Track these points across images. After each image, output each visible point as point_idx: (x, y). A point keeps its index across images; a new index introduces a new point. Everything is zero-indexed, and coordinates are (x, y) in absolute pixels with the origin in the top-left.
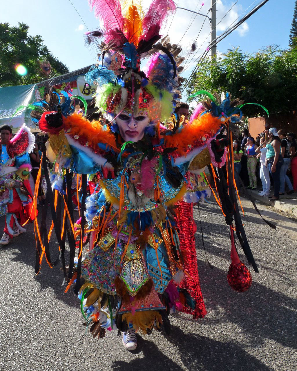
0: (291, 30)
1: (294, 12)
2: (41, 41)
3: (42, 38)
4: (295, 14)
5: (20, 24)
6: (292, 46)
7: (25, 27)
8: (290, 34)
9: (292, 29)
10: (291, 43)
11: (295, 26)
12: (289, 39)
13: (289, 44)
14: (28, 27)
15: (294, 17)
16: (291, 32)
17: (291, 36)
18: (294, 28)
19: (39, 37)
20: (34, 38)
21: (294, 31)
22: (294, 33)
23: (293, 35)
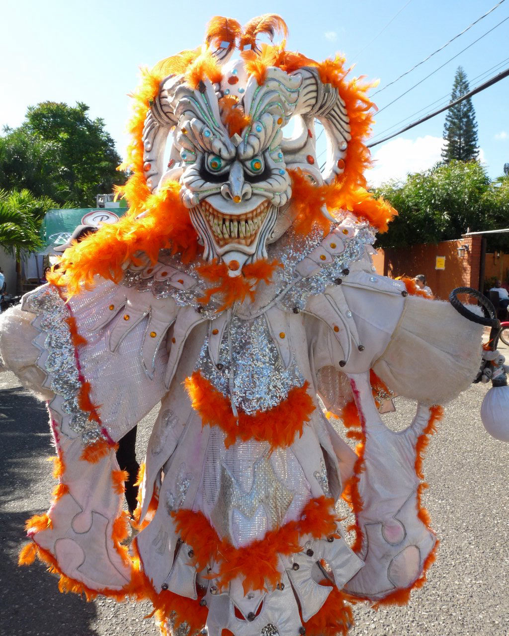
0: (447, 116)
1: (453, 91)
2: (103, 125)
3: (104, 122)
4: (453, 93)
5: (80, 104)
6: (447, 139)
7: (85, 108)
8: (445, 122)
9: (448, 114)
10: (445, 135)
11: (452, 111)
12: (444, 129)
13: (442, 137)
14: (89, 107)
15: (451, 98)
16: (446, 119)
17: (445, 125)
18: (451, 113)
19: (101, 119)
20: (94, 122)
21: (450, 119)
22: (451, 122)
23: (449, 123)
